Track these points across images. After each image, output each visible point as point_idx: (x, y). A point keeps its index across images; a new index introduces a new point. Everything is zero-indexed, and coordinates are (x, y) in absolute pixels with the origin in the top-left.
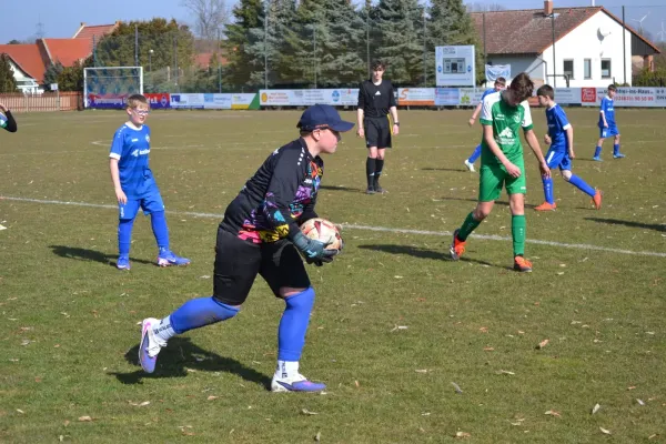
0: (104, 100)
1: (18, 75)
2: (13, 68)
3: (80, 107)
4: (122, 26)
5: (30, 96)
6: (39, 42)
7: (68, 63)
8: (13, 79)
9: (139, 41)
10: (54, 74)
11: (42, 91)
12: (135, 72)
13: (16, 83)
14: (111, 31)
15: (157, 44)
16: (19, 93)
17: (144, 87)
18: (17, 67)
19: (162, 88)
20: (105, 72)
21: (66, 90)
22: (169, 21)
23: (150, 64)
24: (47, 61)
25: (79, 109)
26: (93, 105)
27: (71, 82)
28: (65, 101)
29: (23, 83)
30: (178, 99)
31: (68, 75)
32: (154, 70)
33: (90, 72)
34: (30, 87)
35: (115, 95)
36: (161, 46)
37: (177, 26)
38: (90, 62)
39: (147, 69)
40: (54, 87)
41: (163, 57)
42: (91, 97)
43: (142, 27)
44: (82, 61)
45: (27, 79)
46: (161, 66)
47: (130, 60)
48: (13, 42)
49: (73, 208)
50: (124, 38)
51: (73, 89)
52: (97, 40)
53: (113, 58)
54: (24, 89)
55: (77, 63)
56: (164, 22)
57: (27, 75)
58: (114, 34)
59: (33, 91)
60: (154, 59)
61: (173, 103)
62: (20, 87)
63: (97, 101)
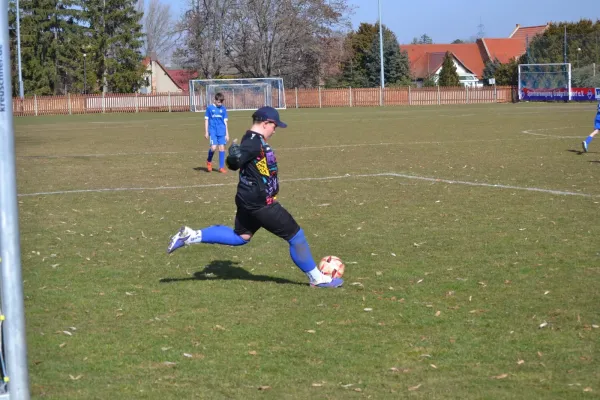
0: (536, 94)
1: (460, 71)
2: (456, 64)
3: (515, 100)
4: (552, 28)
5: (471, 89)
6: (479, 42)
7: (505, 60)
8: (456, 74)
9: (568, 40)
10: (492, 70)
11: (482, 85)
12: (564, 68)
13: (459, 78)
14: (543, 31)
15: (584, 42)
16: (461, 87)
17: (572, 82)
18: (460, 64)
19: (588, 83)
20: (537, 68)
21: (503, 84)
22: (594, 22)
23: (578, 61)
24: (486, 59)
25: (513, 101)
26: (526, 98)
27: (507, 77)
28: (502, 94)
29: (464, 78)
31: (505, 71)
32: (581, 66)
33: (524, 69)
34: (471, 81)
35: (547, 89)
36: (587, 44)
38: (524, 59)
39: (575, 66)
40: (492, 81)
41: (589, 55)
42: (525, 91)
43: (570, 28)
44: (517, 58)
45: (469, 75)
46: (587, 63)
47: (560, 57)
48: (457, 42)
50: (554, 38)
51: (509, 83)
52: (530, 40)
53: (544, 56)
54: (466, 83)
55: (512, 60)
56: (590, 23)
57: (468, 71)
58: (545, 34)
59: (474, 85)
60: (582, 57)
62: (462, 81)
63: (530, 94)
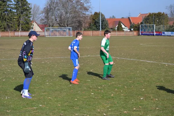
0: (145, 33)
1: (123, 26)
2: (122, 24)
3: (139, 35)
4: (150, 14)
5: (126, 32)
6: (129, 18)
7: (136, 24)
8: (122, 27)
9: (155, 18)
10: (132, 26)
11: (129, 30)
12: (153, 26)
13: (122, 28)
14: (147, 15)
15: (159, 19)
16: (123, 31)
17: (155, 30)
18: (123, 24)
19: (160, 30)
20: (145, 26)
21: (135, 30)
22: (162, 13)
23: (157, 24)
24: (131, 23)
25: (138, 35)
26: (142, 34)
28: (135, 33)
30: (164, 33)
31: (136, 27)
32: (158, 26)
33: (141, 26)
34: (126, 29)
35: (148, 32)
36: (160, 19)
37: (164, 14)
38: (142, 23)
39: (156, 25)
40: (132, 29)
41: (161, 22)
42: (142, 32)
43: (155, 14)
44: (140, 23)
45: (126, 27)
46: (160, 24)
47: (152, 23)
48: (123, 18)
49: (133, 61)
50: (150, 17)
51: (137, 30)
52: (144, 17)
53: (148, 22)
54: (125, 30)
55: (138, 23)
56: (161, 13)
57: (125, 26)
58: (148, 16)
59: (127, 30)
60: (158, 23)
61: (163, 34)
62: (123, 29)
63: (143, 33)
